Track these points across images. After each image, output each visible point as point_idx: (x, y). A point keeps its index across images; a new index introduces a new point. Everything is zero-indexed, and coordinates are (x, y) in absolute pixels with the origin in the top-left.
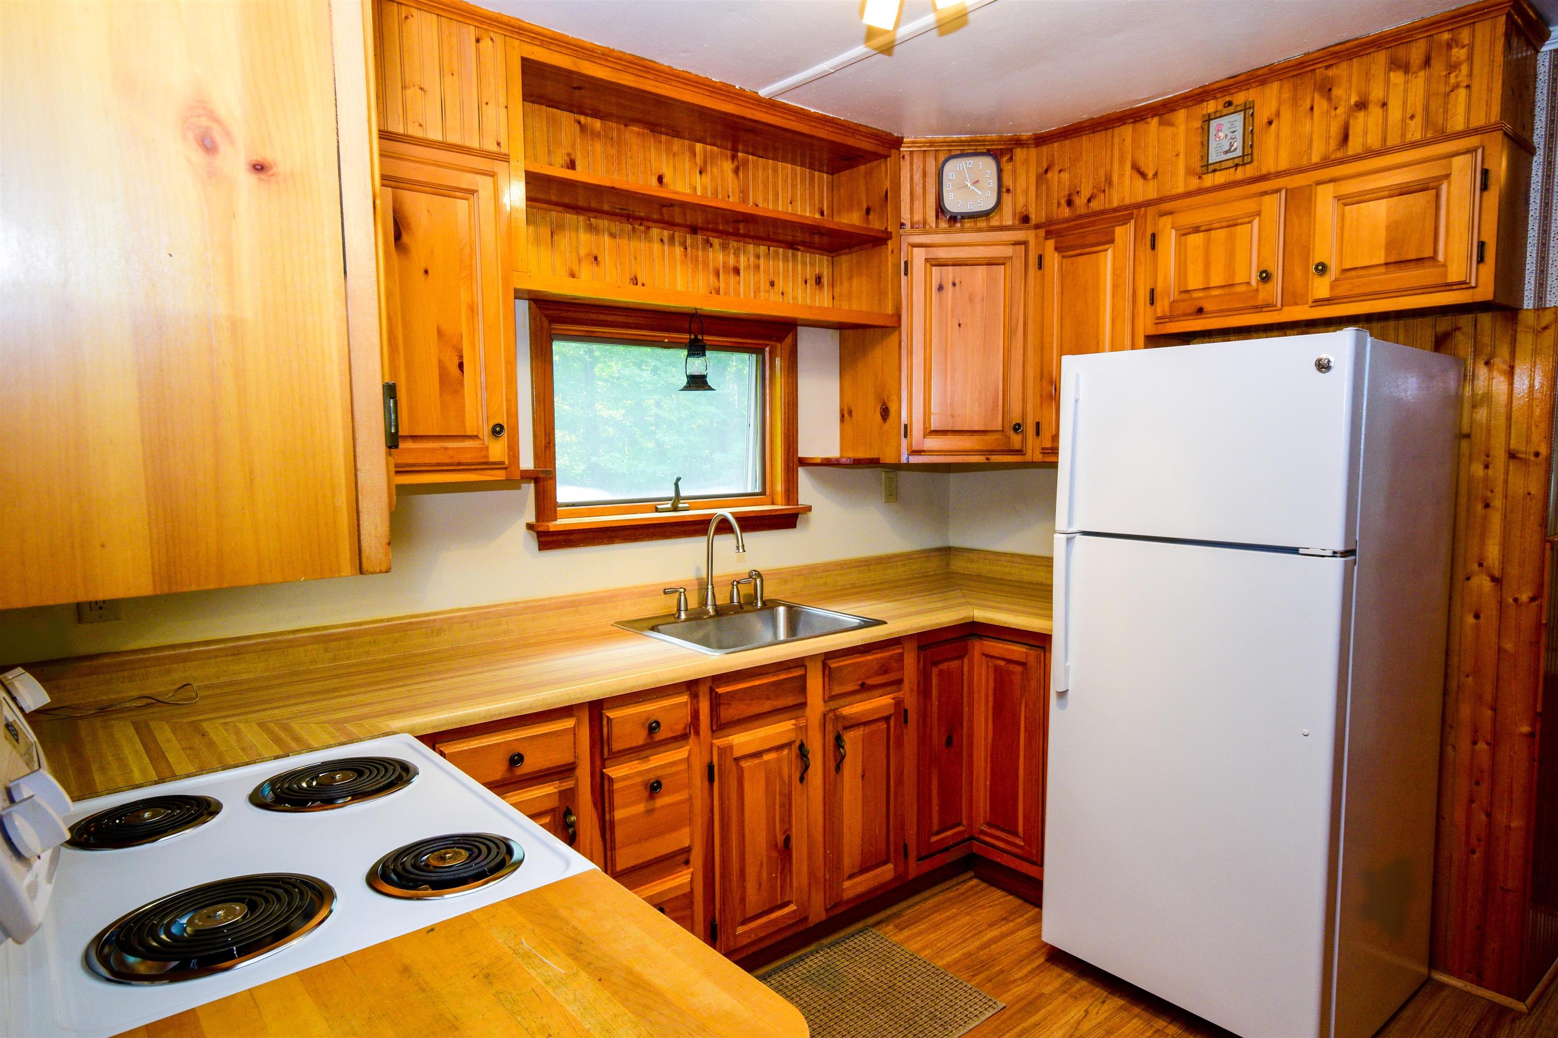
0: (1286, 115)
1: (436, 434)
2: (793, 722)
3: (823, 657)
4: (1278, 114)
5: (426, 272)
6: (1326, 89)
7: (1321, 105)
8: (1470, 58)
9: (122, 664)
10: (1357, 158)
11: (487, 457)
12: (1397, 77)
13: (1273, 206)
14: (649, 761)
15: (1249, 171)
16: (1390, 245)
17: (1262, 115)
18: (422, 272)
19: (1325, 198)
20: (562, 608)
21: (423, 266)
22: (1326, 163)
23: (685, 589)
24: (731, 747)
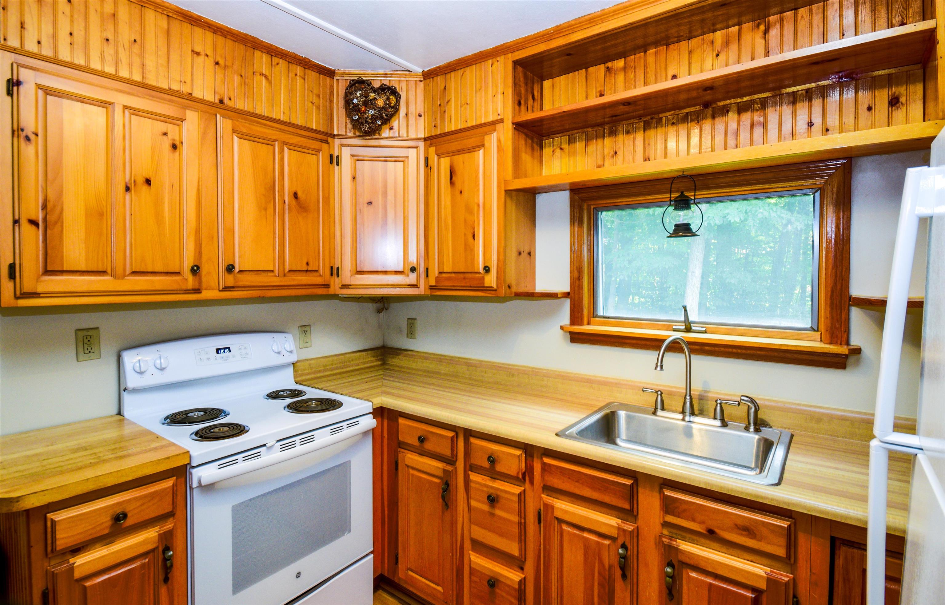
1: (462, 271)
2: (619, 521)
3: (662, 482)
5: (461, 192)
9: (413, 355)
11: (484, 284)
14: (495, 482)
18: (459, 192)
20: (581, 382)
21: (460, 189)
23: (661, 392)
24: (553, 507)
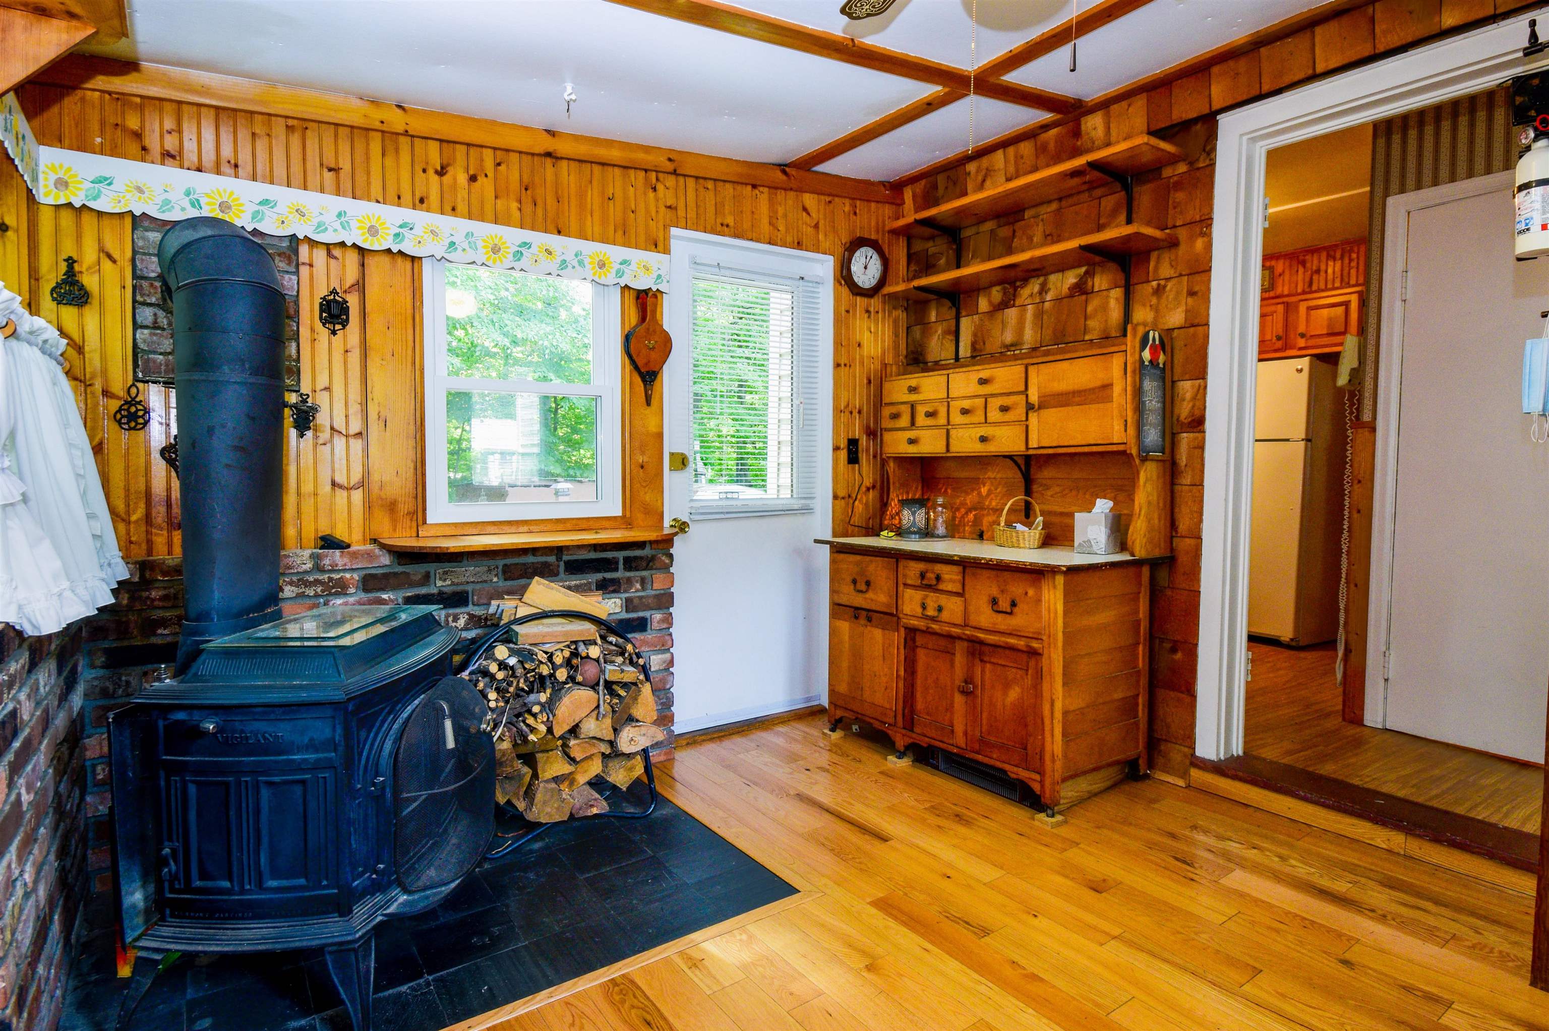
0: (1287, 272)
4: (1284, 272)
6: (1303, 263)
7: (1301, 270)
8: (1358, 258)
10: (1315, 292)
12: (1331, 263)
13: (1280, 308)
15: (1272, 294)
16: (1329, 326)
17: (1277, 272)
19: (1303, 307)
22: (1304, 293)
